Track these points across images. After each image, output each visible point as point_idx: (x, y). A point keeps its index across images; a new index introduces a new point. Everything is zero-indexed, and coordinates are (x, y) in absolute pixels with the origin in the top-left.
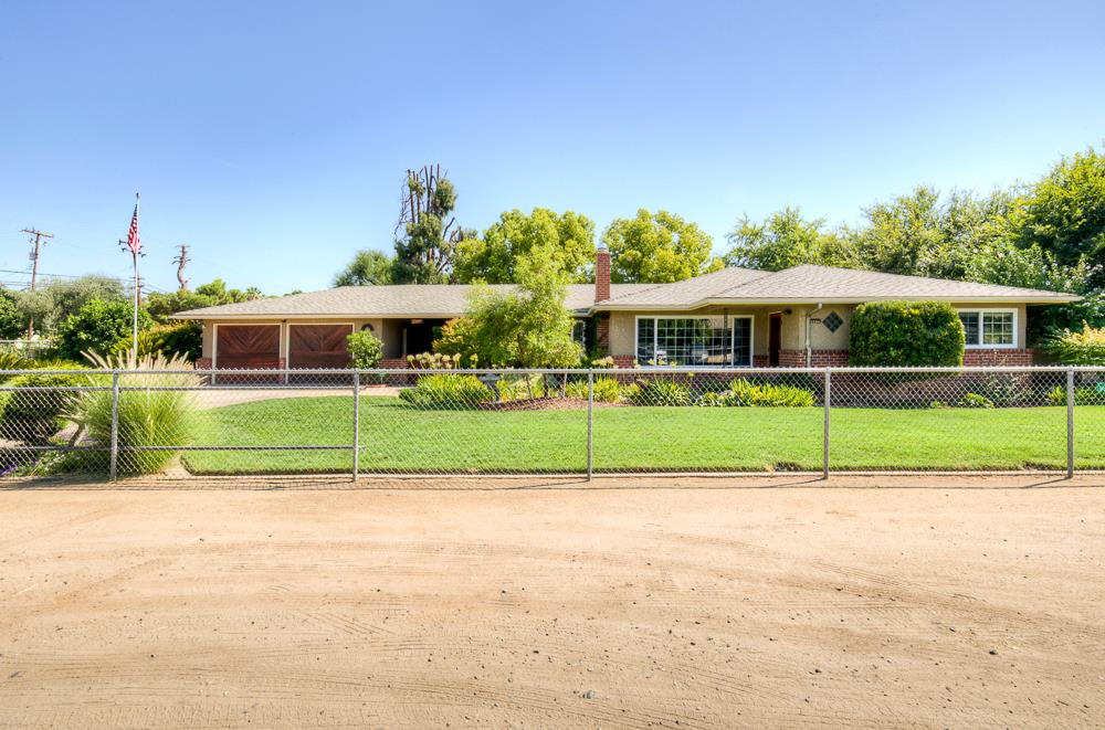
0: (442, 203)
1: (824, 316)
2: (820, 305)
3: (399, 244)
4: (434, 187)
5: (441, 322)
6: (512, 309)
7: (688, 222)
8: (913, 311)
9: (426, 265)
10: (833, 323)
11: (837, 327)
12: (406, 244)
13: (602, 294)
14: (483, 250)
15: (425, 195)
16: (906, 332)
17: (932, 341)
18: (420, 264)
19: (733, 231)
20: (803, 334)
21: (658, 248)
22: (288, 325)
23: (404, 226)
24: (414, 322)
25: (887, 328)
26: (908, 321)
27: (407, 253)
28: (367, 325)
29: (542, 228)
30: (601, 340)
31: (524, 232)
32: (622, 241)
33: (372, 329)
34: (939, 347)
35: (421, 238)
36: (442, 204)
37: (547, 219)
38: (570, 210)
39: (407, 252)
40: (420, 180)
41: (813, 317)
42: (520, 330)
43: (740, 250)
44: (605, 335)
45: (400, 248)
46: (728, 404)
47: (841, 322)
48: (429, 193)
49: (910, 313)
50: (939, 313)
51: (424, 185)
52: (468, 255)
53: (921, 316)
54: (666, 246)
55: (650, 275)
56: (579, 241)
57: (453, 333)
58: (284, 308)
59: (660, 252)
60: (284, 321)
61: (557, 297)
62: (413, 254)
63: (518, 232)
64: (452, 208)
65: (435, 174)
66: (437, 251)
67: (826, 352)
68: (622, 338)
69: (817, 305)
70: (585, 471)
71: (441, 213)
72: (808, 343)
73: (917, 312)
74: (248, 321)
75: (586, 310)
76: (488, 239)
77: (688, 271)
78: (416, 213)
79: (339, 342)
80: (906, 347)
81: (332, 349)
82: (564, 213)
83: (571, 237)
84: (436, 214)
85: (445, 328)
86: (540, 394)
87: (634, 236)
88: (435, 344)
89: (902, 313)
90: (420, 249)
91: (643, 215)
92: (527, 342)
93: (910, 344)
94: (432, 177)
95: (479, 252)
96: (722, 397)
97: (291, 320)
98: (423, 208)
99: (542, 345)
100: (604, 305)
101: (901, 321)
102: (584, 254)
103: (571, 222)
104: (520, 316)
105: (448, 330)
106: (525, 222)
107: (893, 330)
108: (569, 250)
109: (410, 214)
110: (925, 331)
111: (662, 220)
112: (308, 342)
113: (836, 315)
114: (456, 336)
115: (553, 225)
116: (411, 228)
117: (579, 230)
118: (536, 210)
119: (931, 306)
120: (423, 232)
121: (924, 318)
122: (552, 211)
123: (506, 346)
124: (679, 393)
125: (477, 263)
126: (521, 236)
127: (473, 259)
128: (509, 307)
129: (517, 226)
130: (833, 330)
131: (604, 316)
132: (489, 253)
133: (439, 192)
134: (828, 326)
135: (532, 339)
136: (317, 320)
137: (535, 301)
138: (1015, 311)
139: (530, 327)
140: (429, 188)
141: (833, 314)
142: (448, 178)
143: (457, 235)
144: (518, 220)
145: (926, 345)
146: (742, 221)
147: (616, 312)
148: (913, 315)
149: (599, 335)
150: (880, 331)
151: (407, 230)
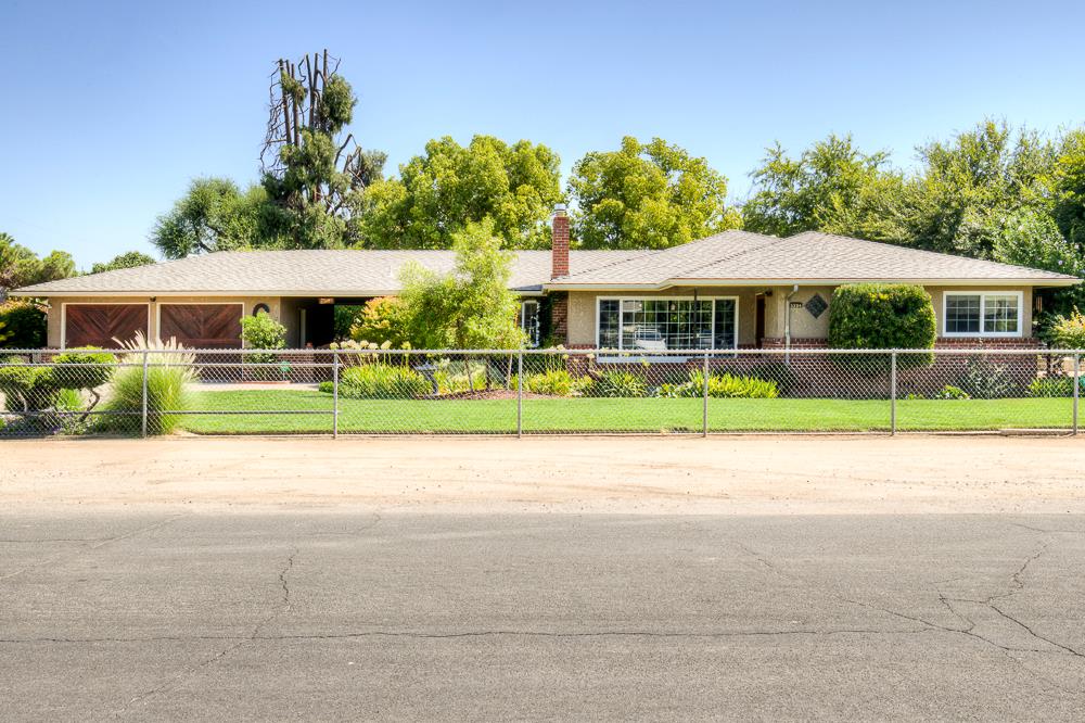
0: (332, 111)
1: (806, 299)
2: (796, 288)
3: (269, 176)
4: (320, 86)
5: (360, 302)
6: (451, 292)
7: (693, 155)
8: (882, 296)
9: (311, 210)
10: (816, 306)
11: (821, 312)
12: (281, 176)
13: (560, 268)
14: (402, 197)
15: (307, 101)
16: (874, 318)
17: (900, 328)
18: (301, 208)
19: (760, 167)
20: (783, 319)
21: (646, 199)
22: (158, 304)
23: (275, 149)
24: (322, 302)
25: (855, 314)
26: (876, 306)
27: (279, 191)
28: (261, 305)
29: (485, 167)
30: (558, 325)
31: (460, 174)
32: (598, 182)
33: (267, 310)
34: (908, 334)
35: (303, 169)
36: (332, 114)
37: (494, 153)
38: (525, 139)
39: (281, 189)
40: (297, 77)
41: (793, 301)
42: (460, 314)
43: (767, 195)
44: (564, 319)
45: (270, 184)
46: (684, 394)
47: (825, 306)
48: (313, 96)
49: (879, 298)
50: (910, 298)
51: (306, 85)
52: (381, 205)
53: (890, 301)
54: (658, 194)
55: (635, 235)
56: (537, 186)
57: (376, 317)
58: (154, 283)
59: (647, 203)
60: (154, 300)
61: (500, 278)
62: (288, 193)
63: (452, 172)
64: (348, 121)
65: (321, 68)
66: (325, 188)
67: (808, 340)
68: (581, 324)
69: (793, 287)
70: (516, 433)
71: (331, 129)
72: (787, 330)
73: (886, 297)
74: (107, 299)
75: (539, 288)
76: (408, 180)
77: (685, 230)
78: (292, 125)
79: (225, 326)
80: (874, 335)
81: (214, 337)
82: (516, 143)
83: (525, 180)
84: (323, 130)
85: (366, 310)
86: (481, 387)
87: (615, 176)
88: (354, 330)
89: (869, 298)
90: (299, 185)
91: (629, 147)
92: (466, 330)
93: (878, 332)
94: (317, 72)
95: (396, 201)
96: (679, 388)
97: (163, 298)
98: (304, 119)
99: (483, 332)
100: (562, 284)
101: (869, 307)
102: (544, 202)
103: (525, 158)
104: (460, 300)
105: (371, 312)
106: (460, 157)
107: (861, 315)
108: (523, 199)
109: (283, 129)
110: (893, 317)
111: (657, 151)
112: (184, 325)
113: (818, 299)
114: (381, 320)
115: (501, 162)
116: (286, 153)
117: (537, 169)
118: (476, 140)
119: (902, 291)
120: (306, 160)
121: (893, 303)
122: (501, 138)
123: (444, 332)
124: (633, 384)
125: (394, 217)
126: (455, 179)
127: (389, 210)
128: (448, 290)
129: (448, 163)
130: (816, 316)
131: (562, 296)
132: (410, 202)
133: (328, 98)
134: (811, 311)
135: (472, 325)
136: (195, 298)
137: (475, 284)
138: (1020, 294)
139: (469, 313)
140: (313, 89)
141: (817, 297)
142: (339, 73)
143: (355, 162)
144: (449, 154)
145: (894, 333)
146: (773, 152)
147: (575, 292)
148: (881, 301)
149: (555, 319)
150: (850, 318)
151: (282, 155)
